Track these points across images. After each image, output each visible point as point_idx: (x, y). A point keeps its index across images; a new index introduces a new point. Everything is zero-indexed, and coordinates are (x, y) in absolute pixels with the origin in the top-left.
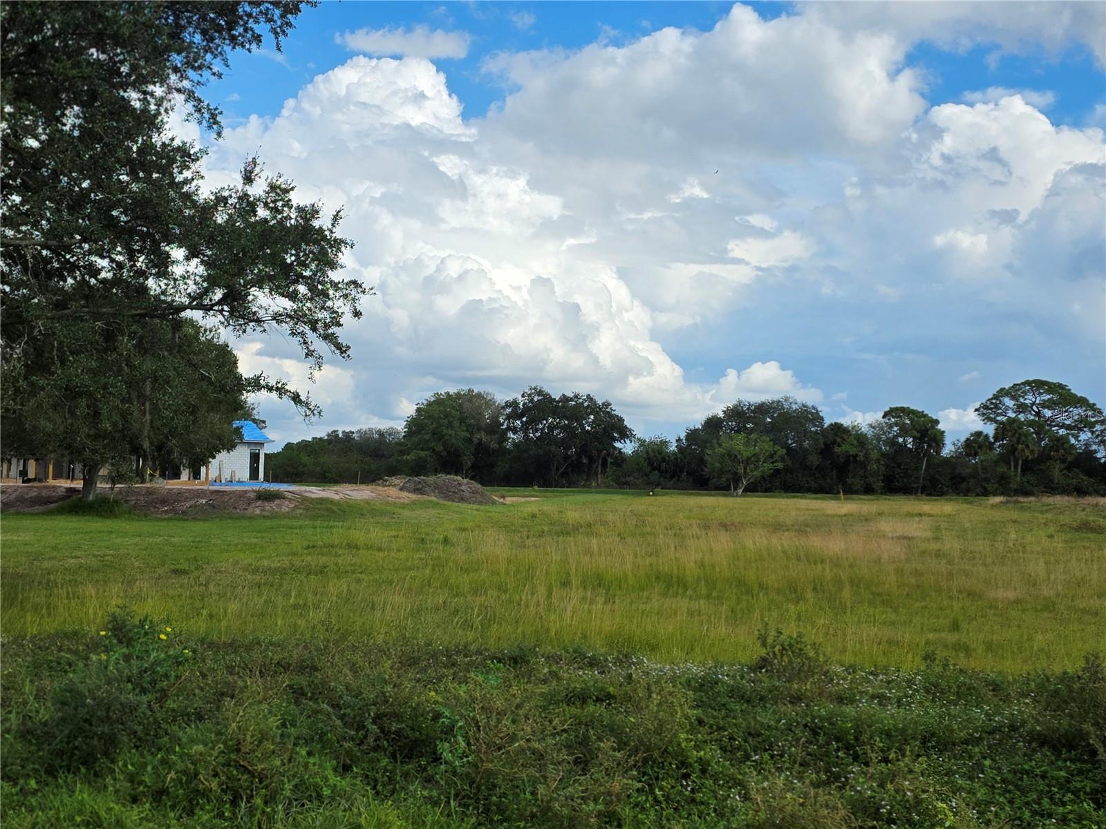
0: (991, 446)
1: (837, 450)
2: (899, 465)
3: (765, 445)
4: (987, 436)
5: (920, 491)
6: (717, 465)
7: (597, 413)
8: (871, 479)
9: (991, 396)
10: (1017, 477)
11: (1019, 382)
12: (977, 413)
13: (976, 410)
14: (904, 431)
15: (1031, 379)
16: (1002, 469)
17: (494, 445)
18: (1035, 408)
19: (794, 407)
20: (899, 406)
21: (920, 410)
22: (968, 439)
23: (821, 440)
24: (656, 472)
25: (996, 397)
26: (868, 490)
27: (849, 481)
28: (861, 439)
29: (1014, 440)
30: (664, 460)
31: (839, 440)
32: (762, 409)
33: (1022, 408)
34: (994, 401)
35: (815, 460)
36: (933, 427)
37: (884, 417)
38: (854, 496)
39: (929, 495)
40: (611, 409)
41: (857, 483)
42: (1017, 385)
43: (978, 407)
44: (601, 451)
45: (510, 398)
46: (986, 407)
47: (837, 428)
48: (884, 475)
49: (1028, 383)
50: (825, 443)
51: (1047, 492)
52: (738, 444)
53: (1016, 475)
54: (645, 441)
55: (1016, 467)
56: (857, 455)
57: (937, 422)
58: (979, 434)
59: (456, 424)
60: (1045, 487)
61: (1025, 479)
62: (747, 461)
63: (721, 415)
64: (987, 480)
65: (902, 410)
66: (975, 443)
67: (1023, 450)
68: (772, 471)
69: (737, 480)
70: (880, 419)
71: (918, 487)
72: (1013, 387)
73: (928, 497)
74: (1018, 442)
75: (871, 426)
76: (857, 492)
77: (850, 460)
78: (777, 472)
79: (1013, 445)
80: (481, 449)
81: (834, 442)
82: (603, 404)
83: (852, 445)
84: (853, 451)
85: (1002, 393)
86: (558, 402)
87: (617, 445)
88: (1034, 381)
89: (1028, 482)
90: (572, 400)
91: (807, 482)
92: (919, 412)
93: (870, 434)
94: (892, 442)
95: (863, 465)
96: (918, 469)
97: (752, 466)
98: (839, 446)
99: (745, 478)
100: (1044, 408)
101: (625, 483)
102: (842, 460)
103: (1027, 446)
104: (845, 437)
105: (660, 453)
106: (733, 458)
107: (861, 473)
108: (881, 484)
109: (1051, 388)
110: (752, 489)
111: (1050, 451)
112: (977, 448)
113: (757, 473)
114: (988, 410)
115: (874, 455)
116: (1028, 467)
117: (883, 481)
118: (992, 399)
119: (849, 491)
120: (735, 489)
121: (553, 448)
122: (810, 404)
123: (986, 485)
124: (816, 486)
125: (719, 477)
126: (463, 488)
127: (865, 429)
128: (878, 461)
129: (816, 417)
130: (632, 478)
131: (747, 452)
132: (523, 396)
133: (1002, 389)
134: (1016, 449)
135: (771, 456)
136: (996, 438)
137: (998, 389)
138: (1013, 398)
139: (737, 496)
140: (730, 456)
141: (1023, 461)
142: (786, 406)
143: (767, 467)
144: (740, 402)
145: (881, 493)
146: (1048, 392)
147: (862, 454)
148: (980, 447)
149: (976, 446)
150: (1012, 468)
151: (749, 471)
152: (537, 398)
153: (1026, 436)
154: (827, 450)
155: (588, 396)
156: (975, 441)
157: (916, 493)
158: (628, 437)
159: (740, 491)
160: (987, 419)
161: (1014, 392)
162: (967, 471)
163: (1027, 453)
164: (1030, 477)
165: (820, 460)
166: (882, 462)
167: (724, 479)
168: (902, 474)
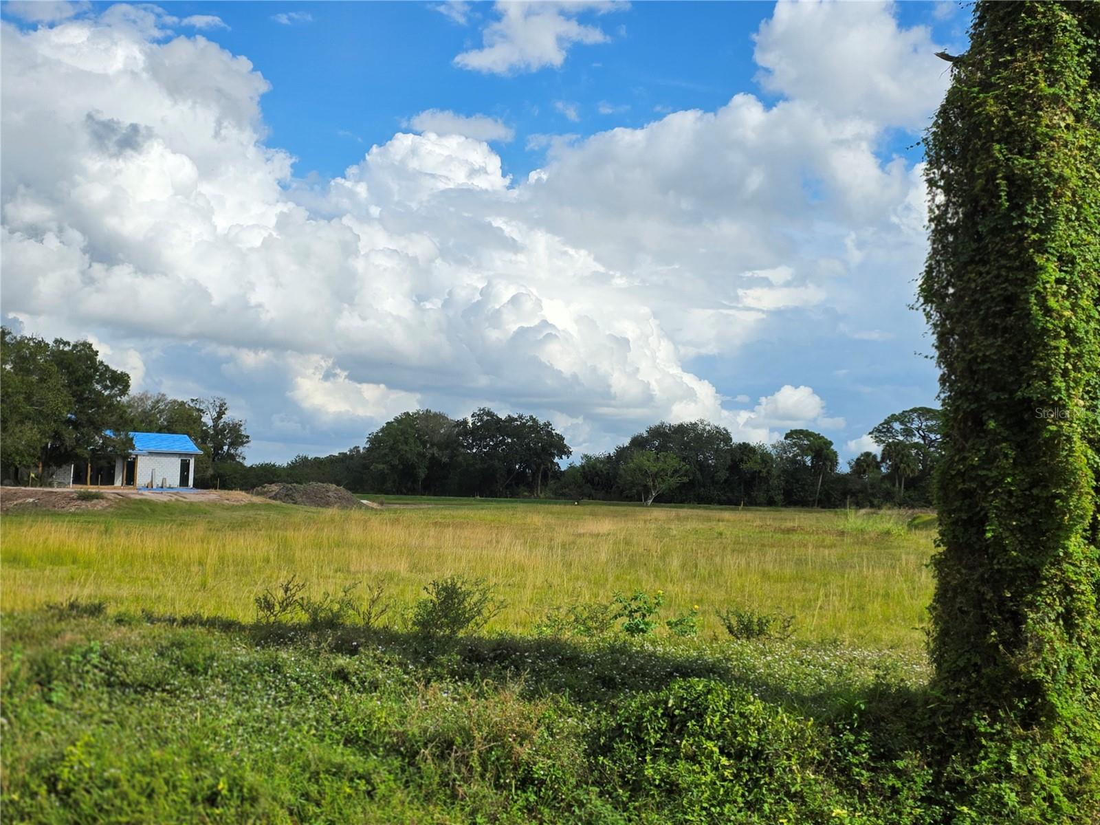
0: (878, 466)
1: (743, 466)
2: (797, 481)
3: (673, 462)
4: (875, 457)
5: (816, 504)
6: (629, 478)
7: (539, 432)
8: (772, 493)
9: (882, 421)
10: (899, 490)
11: (908, 409)
12: (870, 435)
13: (870, 433)
14: (803, 451)
15: (918, 407)
16: (888, 485)
17: (445, 460)
18: (921, 432)
19: (708, 428)
20: (799, 428)
21: (817, 433)
22: (858, 459)
23: (729, 458)
24: (589, 485)
25: (887, 422)
26: (771, 503)
27: (754, 494)
28: (765, 458)
29: (898, 460)
30: (597, 474)
31: (745, 458)
32: (681, 430)
33: (908, 432)
34: (885, 426)
35: (723, 475)
36: (828, 448)
37: (786, 438)
38: (754, 508)
39: (823, 507)
40: (552, 429)
41: (762, 496)
42: (906, 411)
44: (540, 465)
45: (460, 418)
46: (878, 431)
47: (745, 447)
48: (784, 489)
49: (914, 410)
50: (732, 460)
52: (646, 461)
53: (899, 492)
54: (590, 458)
55: (900, 485)
56: (760, 472)
57: (831, 443)
58: (868, 454)
59: (411, 440)
61: (906, 495)
62: (656, 476)
63: (645, 435)
64: (873, 495)
65: (800, 432)
66: (865, 463)
67: (905, 469)
68: (679, 485)
69: (647, 491)
70: (782, 439)
71: (814, 501)
72: (902, 413)
73: (822, 510)
74: (901, 462)
75: (774, 446)
76: (760, 505)
77: (755, 475)
78: (684, 485)
79: (896, 464)
80: (434, 462)
81: (742, 460)
82: (545, 424)
83: (757, 462)
84: (757, 468)
85: (893, 418)
86: (504, 421)
87: (556, 460)
88: (921, 409)
89: (910, 497)
90: (516, 420)
91: (718, 495)
93: (774, 453)
94: (793, 461)
95: (766, 480)
96: (814, 484)
97: (660, 480)
98: (745, 463)
99: (655, 489)
100: (931, 432)
101: (561, 495)
102: (748, 475)
103: (908, 466)
104: (751, 455)
105: (594, 468)
106: (643, 472)
107: (765, 487)
108: (781, 497)
110: (661, 500)
112: (866, 467)
113: (663, 486)
114: (881, 432)
115: (775, 472)
116: (912, 484)
117: (783, 495)
118: (884, 424)
119: (750, 503)
120: (646, 500)
121: (496, 463)
122: (722, 427)
123: (872, 499)
124: (725, 498)
125: (631, 489)
126: (330, 494)
127: (769, 449)
128: (779, 476)
129: (726, 438)
130: (568, 490)
131: (655, 468)
132: (473, 416)
133: (893, 415)
134: (899, 469)
135: (676, 471)
136: (883, 459)
137: (890, 415)
138: (902, 423)
139: (647, 506)
140: (640, 470)
141: (905, 478)
142: (701, 426)
143: (674, 481)
144: (663, 423)
145: (782, 506)
146: (931, 419)
147: (765, 471)
148: (868, 466)
149: (865, 465)
150: (897, 485)
151: (656, 483)
152: (485, 418)
153: (908, 457)
154: (734, 467)
155: (531, 417)
156: (864, 461)
157: (813, 506)
158: (565, 453)
159: (650, 502)
160: (879, 441)
161: (903, 418)
162: (857, 487)
163: (908, 472)
164: (912, 493)
165: (728, 475)
166: (782, 478)
167: (636, 491)
168: (800, 489)
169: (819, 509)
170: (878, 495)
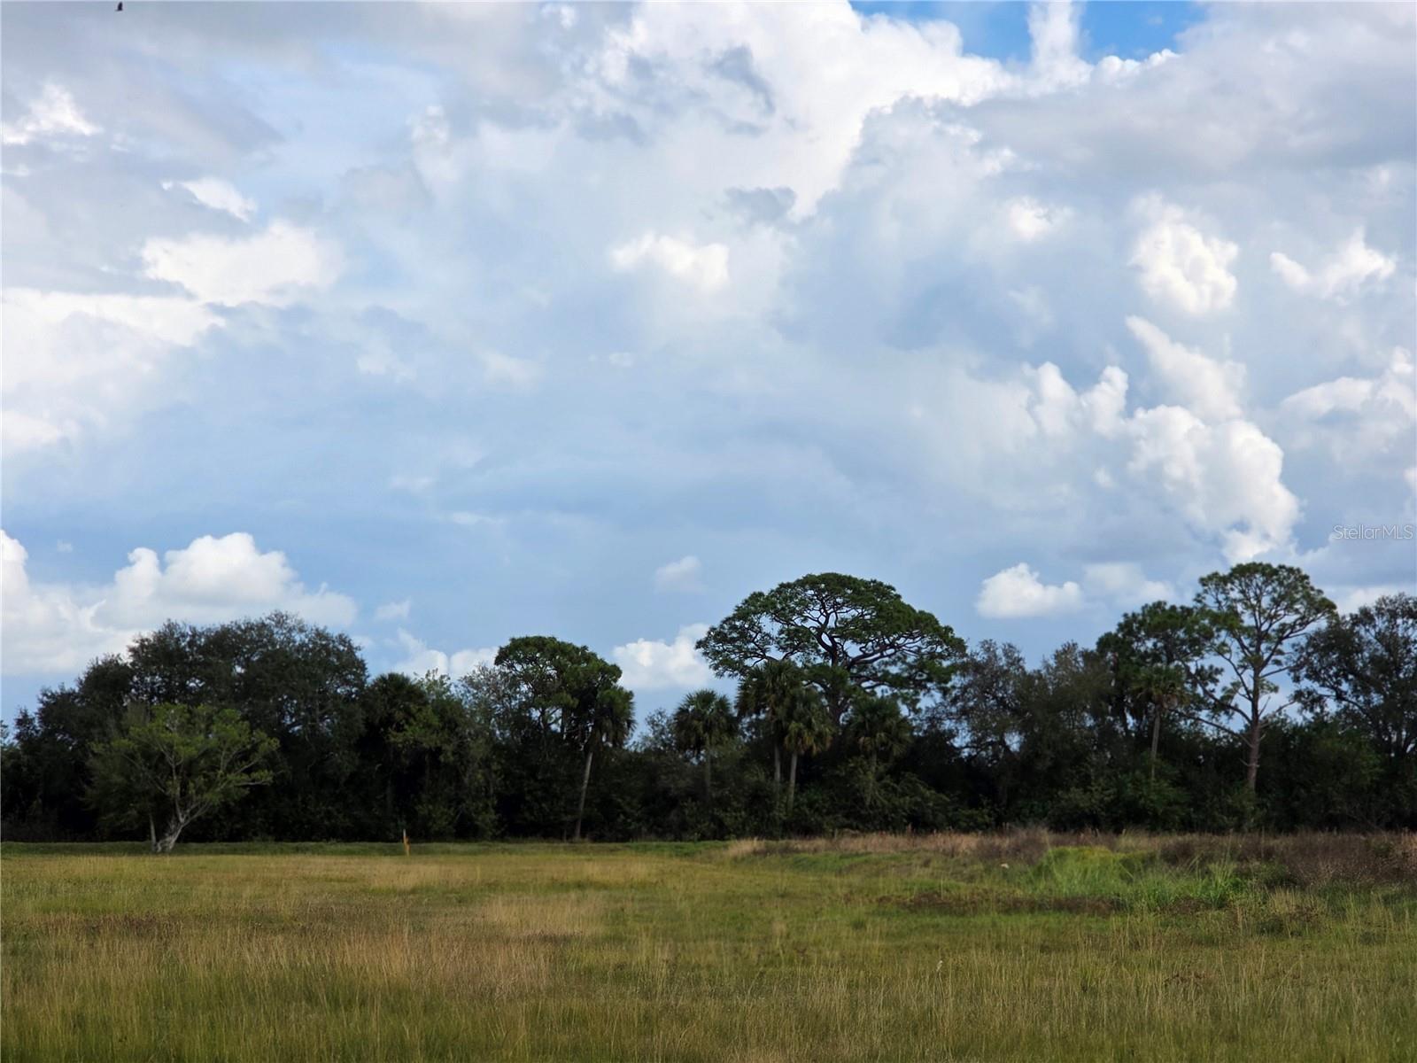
0: (731, 727)
1: (396, 738)
2: (533, 772)
3: (231, 729)
4: (723, 703)
5: (578, 831)
6: (117, 779)
8: (470, 806)
9: (730, 613)
10: (787, 795)
11: (792, 581)
12: (702, 650)
13: (700, 644)
14: (544, 694)
15: (817, 574)
16: (756, 776)
18: (825, 638)
19: (298, 638)
20: (532, 633)
21: (579, 645)
22: (682, 711)
23: (360, 715)
25: (743, 613)
26: (465, 831)
27: (422, 810)
28: (448, 713)
29: (781, 711)
31: (399, 715)
32: (224, 643)
33: (797, 639)
34: (737, 623)
35: (344, 762)
36: (607, 685)
37: (498, 661)
38: (434, 845)
39: (599, 838)
41: (441, 815)
42: (789, 585)
43: (703, 636)
46: (718, 635)
47: (395, 686)
48: (498, 795)
49: (809, 581)
50: (369, 724)
51: (850, 827)
52: (168, 728)
53: (785, 791)
55: (785, 772)
56: (439, 750)
57: (615, 672)
58: (705, 698)
60: (847, 816)
61: (803, 799)
62: (189, 769)
63: (126, 659)
64: (722, 803)
65: (540, 644)
66: (698, 720)
67: (799, 735)
68: (247, 792)
69: (163, 813)
70: (491, 665)
71: (575, 822)
72: (778, 591)
73: (595, 845)
74: (790, 717)
75: (470, 682)
76: (440, 837)
77: (424, 763)
78: (258, 791)
79: (779, 722)
83: (428, 726)
84: (429, 741)
85: (756, 604)
88: (826, 578)
89: (811, 805)
91: (329, 815)
92: (577, 650)
93: (468, 702)
94: (518, 720)
95: (454, 774)
96: (574, 779)
97: (201, 780)
98: (400, 729)
99: (184, 807)
100: (844, 637)
102: (407, 762)
103: (809, 725)
104: (413, 707)
106: (156, 760)
107: (449, 790)
108: (492, 816)
109: (860, 593)
110: (202, 834)
111: (857, 735)
112: (701, 730)
113: (213, 797)
114: (726, 643)
115: (478, 750)
116: (811, 771)
117: (497, 809)
118: (734, 618)
119: (423, 834)
120: (160, 836)
122: (334, 632)
123: (720, 813)
124: (348, 823)
127: (457, 690)
128: (486, 763)
129: (349, 663)
131: (187, 748)
133: (756, 596)
134: (784, 732)
135: (245, 756)
136: (743, 706)
137: (747, 596)
138: (779, 615)
139: (163, 852)
140: (147, 756)
141: (799, 757)
142: (279, 636)
143: (237, 780)
144: (171, 627)
145: (494, 838)
146: (853, 602)
147: (449, 748)
148: (708, 728)
149: (700, 725)
150: (778, 775)
151: (192, 791)
153: (806, 702)
154: (372, 740)
156: (698, 715)
157: (570, 837)
159: (172, 840)
160: (724, 664)
161: (780, 602)
162: (682, 784)
163: (809, 741)
164: (814, 794)
165: (357, 762)
166: (495, 767)
167: (134, 812)
168: (539, 793)
169: (589, 845)
170: (735, 803)
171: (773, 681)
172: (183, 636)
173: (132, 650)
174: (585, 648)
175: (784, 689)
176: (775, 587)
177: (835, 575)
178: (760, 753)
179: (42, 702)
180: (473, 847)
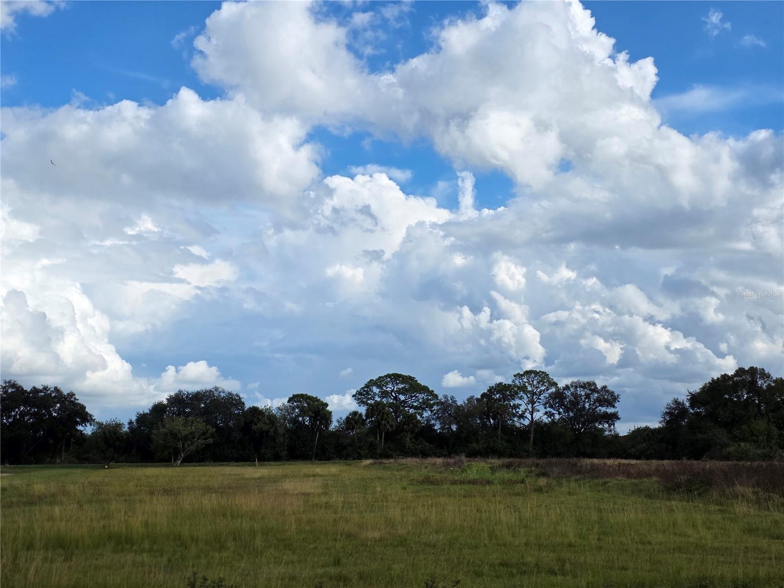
0: (363, 423)
1: (254, 427)
2: (299, 438)
3: (199, 425)
4: (361, 415)
5: (314, 457)
6: (161, 442)
7: (63, 402)
8: (278, 449)
9: (363, 386)
10: (381, 445)
11: (383, 376)
12: (354, 398)
13: (353, 396)
14: (303, 412)
15: (391, 373)
16: (371, 439)
18: (393, 394)
19: (222, 395)
20: (300, 393)
21: (315, 396)
22: (348, 418)
23: (243, 420)
24: (111, 449)
25: (367, 386)
26: (277, 458)
27: (262, 451)
28: (271, 419)
29: (379, 417)
30: (118, 439)
31: (255, 420)
32: (198, 397)
33: (384, 394)
34: (365, 389)
35: (237, 436)
36: (324, 409)
37: (288, 402)
38: (266, 463)
39: (319, 460)
40: (75, 399)
41: (269, 453)
42: (382, 377)
43: (355, 393)
44: (65, 433)
46: (359, 393)
47: (255, 410)
48: (288, 446)
49: (388, 376)
50: (245, 423)
51: (402, 455)
52: (178, 425)
53: (380, 443)
54: (102, 424)
55: (381, 437)
56: (268, 431)
57: (327, 405)
58: (355, 413)
60: (400, 452)
61: (386, 446)
62: (185, 438)
63: (165, 402)
64: (360, 448)
65: (302, 396)
66: (353, 420)
67: (385, 425)
68: (204, 446)
69: (176, 453)
70: (286, 403)
71: (313, 454)
72: (379, 379)
73: (319, 462)
74: (382, 420)
75: (279, 408)
76: (268, 460)
77: (264, 435)
78: (208, 445)
79: (378, 421)
81: (252, 422)
82: (68, 394)
83: (265, 423)
84: (266, 428)
85: (372, 383)
86: (29, 393)
87: (80, 428)
88: (393, 375)
89: (389, 448)
90: (41, 391)
91: (231, 453)
92: (314, 398)
93: (278, 415)
94: (295, 421)
95: (273, 439)
96: (312, 440)
97: (189, 442)
98: (256, 424)
99: (183, 452)
100: (399, 394)
101: (84, 459)
102: (258, 435)
103: (388, 422)
104: (260, 418)
105: (115, 433)
106: (174, 435)
107: (272, 444)
108: (285, 452)
109: (404, 379)
110: (189, 460)
111: (404, 425)
112: (354, 424)
113: (193, 448)
114: (361, 396)
115: (281, 431)
116: (389, 437)
117: (287, 450)
119: (263, 459)
120: (175, 461)
121: (24, 432)
122: (234, 393)
123: (360, 451)
124: (238, 456)
125: (162, 451)
127: (275, 411)
128: (284, 435)
129: (239, 403)
130: (91, 455)
131: (185, 431)
133: (371, 380)
134: (381, 424)
135: (204, 434)
136: (367, 416)
137: (368, 380)
138: (379, 387)
139: (176, 466)
140: (171, 434)
141: (385, 432)
142: (216, 394)
143: (201, 442)
144: (180, 391)
145: (286, 460)
146: (402, 383)
147: (272, 430)
148: (356, 423)
149: (353, 422)
150: (378, 438)
151: (186, 446)
152: (10, 391)
153: (387, 415)
154: (246, 428)
155: (56, 388)
156: (353, 419)
157: (311, 459)
158: (88, 421)
159: (179, 462)
160: (361, 402)
161: (379, 382)
162: (347, 441)
163: (388, 427)
164: (390, 444)
165: (241, 436)
166: (286, 436)
167: (166, 453)
168: (301, 445)
169: (317, 462)
170: (364, 448)
171: (377, 408)
172: (184, 394)
173: (167, 399)
174: (317, 397)
175: (380, 410)
176: (377, 378)
177: (396, 374)
178: (372, 431)
179: (137, 416)
180: (278, 463)
